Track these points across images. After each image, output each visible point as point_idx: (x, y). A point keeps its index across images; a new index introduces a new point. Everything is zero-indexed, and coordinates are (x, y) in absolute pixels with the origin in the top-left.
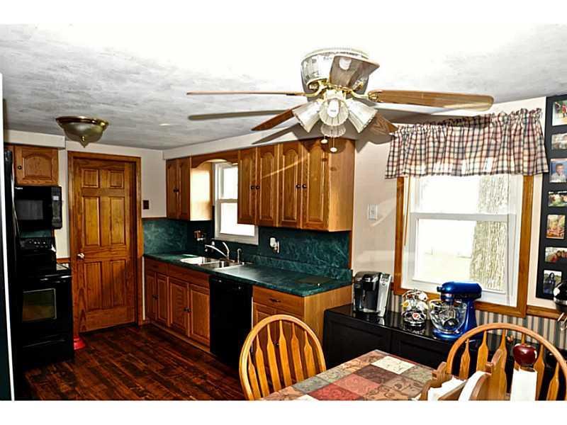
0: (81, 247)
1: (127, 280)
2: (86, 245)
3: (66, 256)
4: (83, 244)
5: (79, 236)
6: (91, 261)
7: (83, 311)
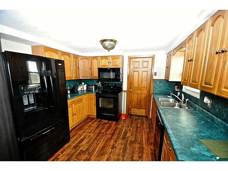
0: (131, 87)
1: (146, 101)
2: (133, 87)
3: (126, 90)
4: (132, 87)
5: (131, 84)
6: (134, 92)
7: (131, 108)
